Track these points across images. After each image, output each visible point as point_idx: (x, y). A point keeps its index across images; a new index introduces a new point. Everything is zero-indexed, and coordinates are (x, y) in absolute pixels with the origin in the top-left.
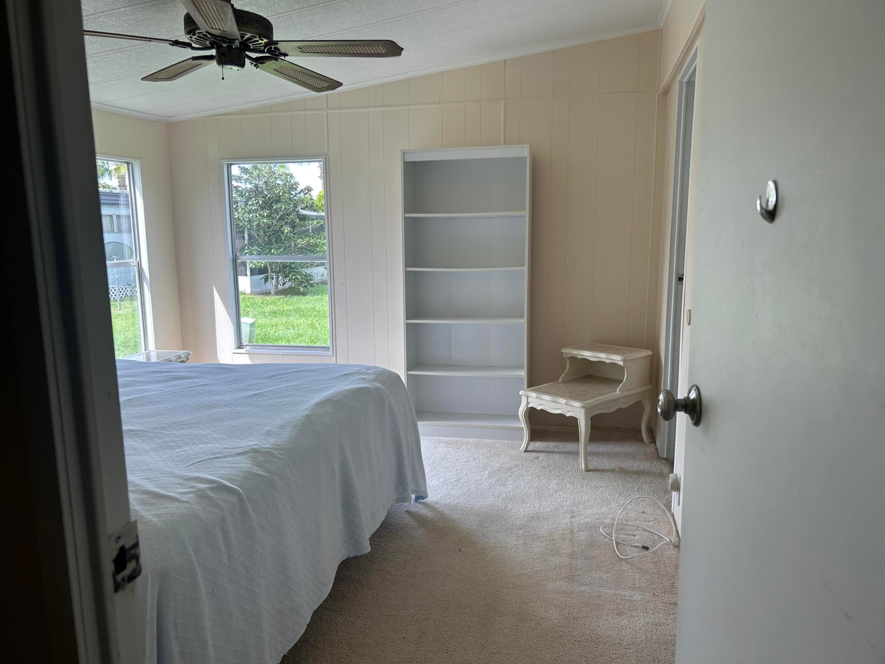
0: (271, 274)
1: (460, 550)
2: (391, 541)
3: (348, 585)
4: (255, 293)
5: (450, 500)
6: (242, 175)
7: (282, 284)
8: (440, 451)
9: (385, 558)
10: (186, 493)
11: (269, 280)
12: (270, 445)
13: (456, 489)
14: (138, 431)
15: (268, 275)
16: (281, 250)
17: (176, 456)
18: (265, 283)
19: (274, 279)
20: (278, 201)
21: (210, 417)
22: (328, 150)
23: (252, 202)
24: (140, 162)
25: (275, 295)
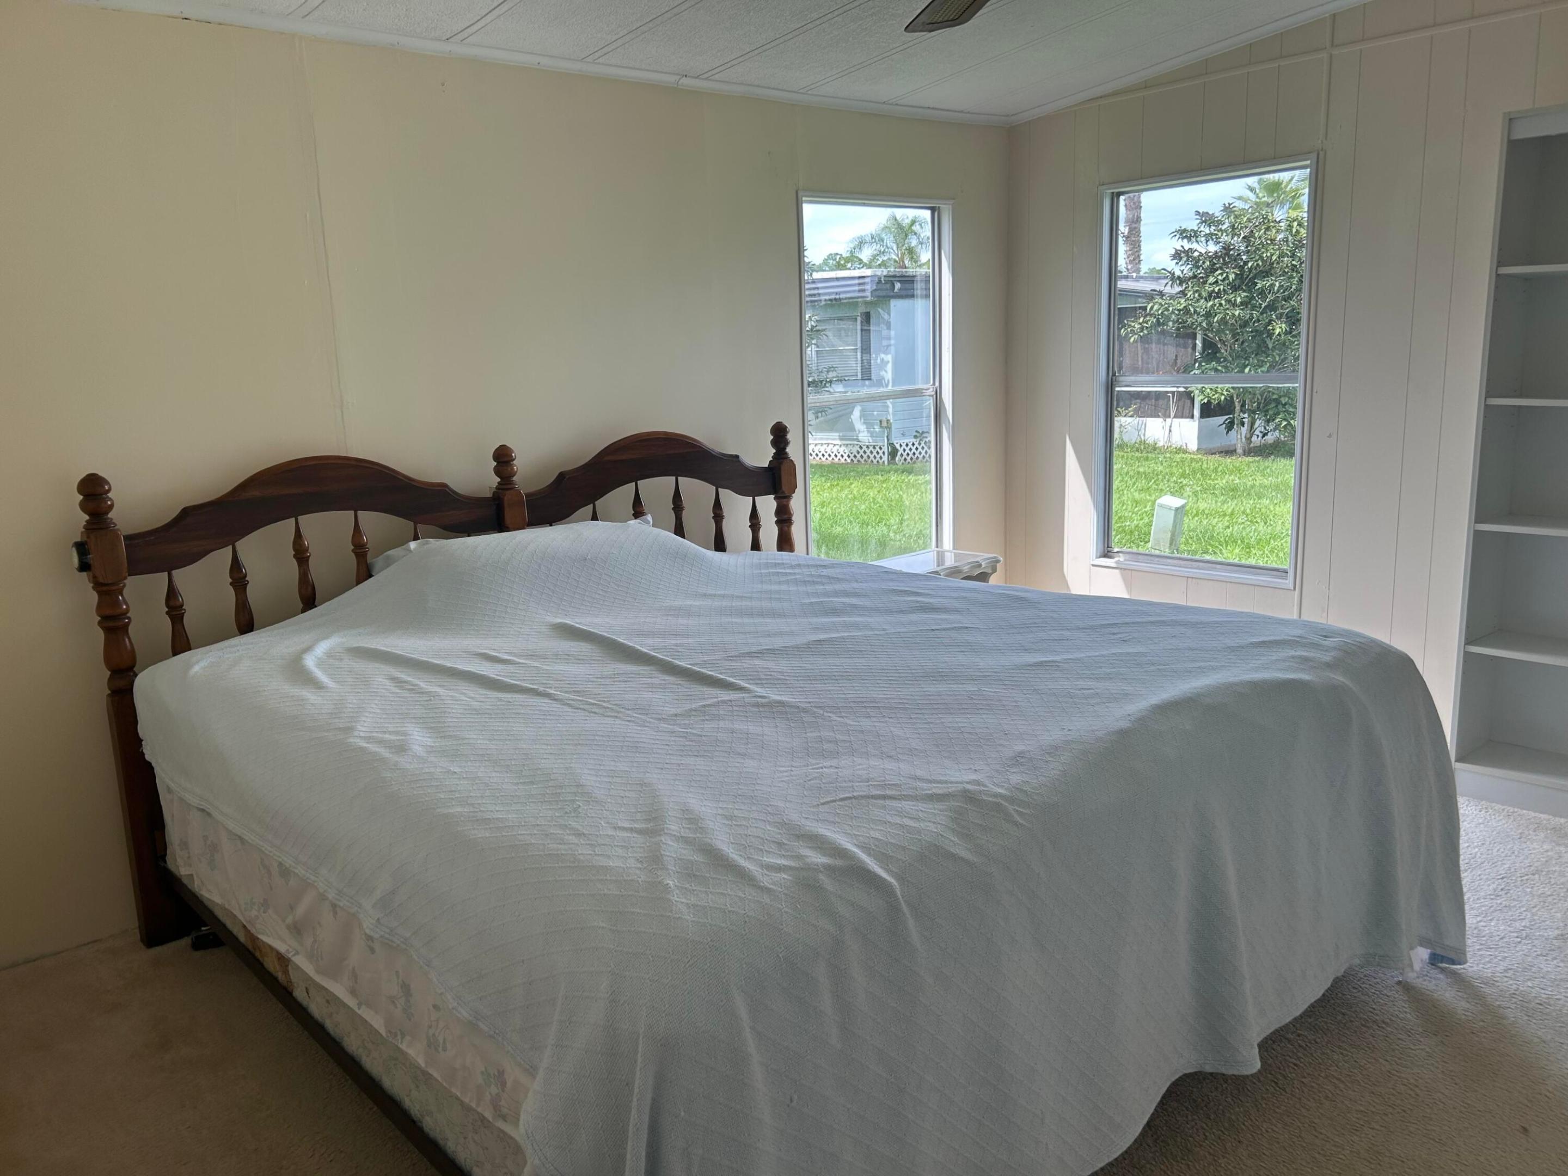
0: (1239, 415)
1: (1525, 1130)
2: (1340, 1047)
3: (1205, 1126)
4: (1205, 450)
5: (1530, 984)
6: (1202, 228)
7: (1260, 435)
8: (1534, 849)
9: (1312, 1087)
10: (779, 869)
11: (1235, 426)
12: (1006, 789)
13: (1555, 958)
14: (792, 706)
15: (1234, 417)
16: (1264, 369)
17: (816, 775)
18: (1227, 433)
19: (1246, 425)
20: (1266, 273)
21: (930, 699)
22: (1326, 139)
23: (1216, 278)
24: (952, 205)
25: (1244, 455)
